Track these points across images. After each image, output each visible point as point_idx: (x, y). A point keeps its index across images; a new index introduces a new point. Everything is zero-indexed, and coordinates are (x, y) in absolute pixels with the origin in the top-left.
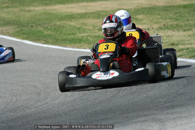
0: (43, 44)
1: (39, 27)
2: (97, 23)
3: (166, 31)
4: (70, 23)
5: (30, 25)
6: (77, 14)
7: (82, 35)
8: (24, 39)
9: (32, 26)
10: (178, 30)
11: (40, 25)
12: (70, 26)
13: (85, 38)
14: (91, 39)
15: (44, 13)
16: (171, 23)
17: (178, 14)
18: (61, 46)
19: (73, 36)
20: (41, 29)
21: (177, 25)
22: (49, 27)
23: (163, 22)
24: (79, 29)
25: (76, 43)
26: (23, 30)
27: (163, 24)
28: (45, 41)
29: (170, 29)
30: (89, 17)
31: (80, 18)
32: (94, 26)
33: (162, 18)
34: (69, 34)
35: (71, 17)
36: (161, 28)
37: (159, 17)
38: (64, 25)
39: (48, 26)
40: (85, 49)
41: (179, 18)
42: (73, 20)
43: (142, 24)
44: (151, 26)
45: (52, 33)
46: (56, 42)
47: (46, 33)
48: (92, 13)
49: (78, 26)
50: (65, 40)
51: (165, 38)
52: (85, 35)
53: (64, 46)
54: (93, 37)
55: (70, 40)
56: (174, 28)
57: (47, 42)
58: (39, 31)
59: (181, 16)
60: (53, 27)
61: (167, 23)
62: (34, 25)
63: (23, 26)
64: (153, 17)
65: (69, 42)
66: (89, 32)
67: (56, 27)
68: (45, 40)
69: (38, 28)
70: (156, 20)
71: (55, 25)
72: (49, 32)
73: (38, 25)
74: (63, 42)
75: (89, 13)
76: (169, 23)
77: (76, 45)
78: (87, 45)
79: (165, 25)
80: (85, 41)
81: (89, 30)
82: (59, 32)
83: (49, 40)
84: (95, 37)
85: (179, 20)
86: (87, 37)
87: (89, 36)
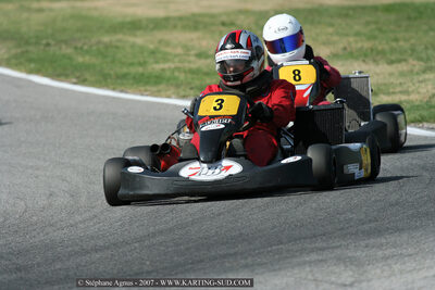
0: (75, 83)
1: (64, 46)
2: (192, 40)
3: (348, 63)
4: (131, 39)
5: (44, 42)
6: (147, 19)
7: (162, 66)
8: (30, 72)
9: (48, 45)
10: (374, 61)
11: (66, 42)
12: (133, 46)
13: (168, 74)
14: (182, 76)
15: (72, 16)
16: (359, 45)
17: (373, 26)
18: (114, 89)
19: (140, 70)
21: (372, 49)
22: (85, 47)
23: (343, 43)
24: (153, 53)
25: (147, 83)
26: (27, 52)
27: (342, 46)
28: (78, 78)
29: (356, 58)
30: (175, 27)
31: (153, 29)
32: (187, 48)
33: (337, 34)
34: (132, 64)
35: (135, 26)
36: (336, 56)
37: (330, 30)
38: (119, 44)
39: (84, 44)
40: (169, 97)
41: (377, 33)
42: (139, 33)
45: (94, 60)
46: (103, 80)
47: (80, 59)
48: (181, 19)
49: (152, 47)
50: (124, 76)
52: (166, 66)
53: (122, 91)
54: (185, 72)
55: (134, 78)
56: (366, 56)
57: (83, 82)
58: (64, 56)
59: (380, 30)
60: (94, 48)
61: (349, 43)
62: (52, 42)
63: (27, 43)
64: (317, 31)
65: (131, 82)
66: (177, 60)
67: (101, 46)
68: (78, 74)
69: (60, 48)
70: (324, 38)
71: (99, 43)
72: (87, 58)
73: (62, 41)
74: (119, 81)
75: (173, 18)
76: (354, 45)
77: (148, 88)
78: (172, 90)
79: (345, 49)
80: (168, 80)
81: (176, 56)
82: (109, 60)
83: (87, 76)
84: (192, 72)
85: (375, 38)
86: (173, 70)
87: (178, 69)
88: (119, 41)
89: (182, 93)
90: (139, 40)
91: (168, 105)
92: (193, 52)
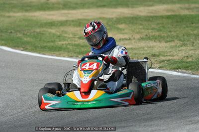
0: (22, 50)
1: (18, 33)
2: (77, 31)
3: (147, 42)
4: (50, 30)
5: (9, 31)
6: (58, 21)
7: (62, 43)
8: (2, 45)
9: (11, 32)
10: (159, 41)
11: (19, 32)
12: (50, 33)
13: (65, 46)
14: (71, 48)
15: (24, 20)
16: (153, 34)
17: (161, 25)
18: (39, 53)
19: (52, 44)
20: (20, 35)
21: (159, 36)
22: (28, 34)
23: (145, 32)
24: (59, 37)
25: (55, 51)
26: (1, 36)
27: (145, 34)
28: (23, 48)
29: (151, 40)
30: (70, 25)
31: (60, 26)
32: (74, 35)
33: (144, 28)
34: (49, 42)
35: (52, 24)
36: (142, 39)
37: (141, 27)
38: (44, 33)
39: (28, 32)
40: (64, 57)
41: (162, 28)
42: (53, 27)
43: (123, 34)
44: (132, 36)
45: (32, 40)
46: (35, 49)
47: (25, 39)
48: (73, 21)
49: (58, 34)
50: (45, 47)
51: (146, 49)
52: (64, 42)
53: (43, 54)
54: (73, 45)
55: (49, 48)
56: (156, 38)
57: (25, 49)
58: (18, 38)
59: (163, 27)
60: (32, 34)
61: (149, 33)
62: (13, 31)
63: (2, 32)
64: (135, 27)
65: (48, 50)
66: (69, 40)
68: (23, 46)
69: (17, 34)
70: (138, 30)
71: (34, 32)
72: (29, 39)
73: (17, 31)
74: (42, 49)
75: (70, 21)
76: (151, 34)
77: (55, 52)
78: (66, 53)
79: (146, 35)
80: (65, 49)
81: (69, 38)
82: (38, 40)
83: (28, 47)
84: (75, 45)
85: (161, 30)
86: (67, 45)
87: (69, 44)
88: (44, 31)
89: (70, 55)
90: (53, 31)
91: (63, 60)
92: (77, 37)
